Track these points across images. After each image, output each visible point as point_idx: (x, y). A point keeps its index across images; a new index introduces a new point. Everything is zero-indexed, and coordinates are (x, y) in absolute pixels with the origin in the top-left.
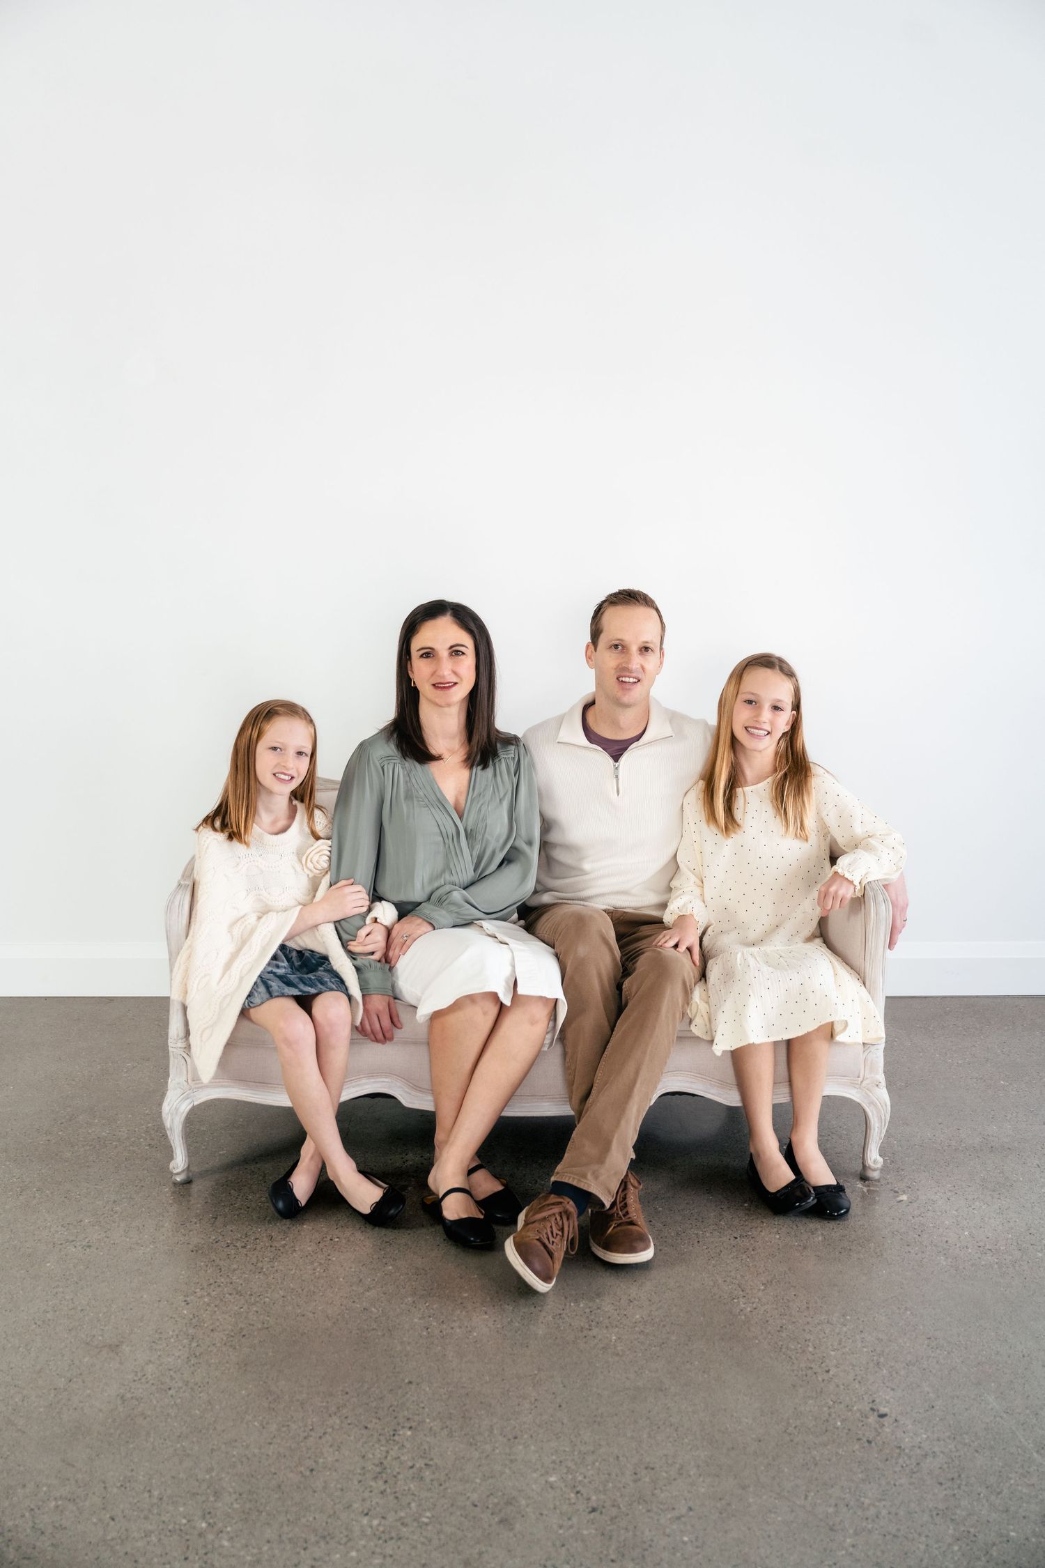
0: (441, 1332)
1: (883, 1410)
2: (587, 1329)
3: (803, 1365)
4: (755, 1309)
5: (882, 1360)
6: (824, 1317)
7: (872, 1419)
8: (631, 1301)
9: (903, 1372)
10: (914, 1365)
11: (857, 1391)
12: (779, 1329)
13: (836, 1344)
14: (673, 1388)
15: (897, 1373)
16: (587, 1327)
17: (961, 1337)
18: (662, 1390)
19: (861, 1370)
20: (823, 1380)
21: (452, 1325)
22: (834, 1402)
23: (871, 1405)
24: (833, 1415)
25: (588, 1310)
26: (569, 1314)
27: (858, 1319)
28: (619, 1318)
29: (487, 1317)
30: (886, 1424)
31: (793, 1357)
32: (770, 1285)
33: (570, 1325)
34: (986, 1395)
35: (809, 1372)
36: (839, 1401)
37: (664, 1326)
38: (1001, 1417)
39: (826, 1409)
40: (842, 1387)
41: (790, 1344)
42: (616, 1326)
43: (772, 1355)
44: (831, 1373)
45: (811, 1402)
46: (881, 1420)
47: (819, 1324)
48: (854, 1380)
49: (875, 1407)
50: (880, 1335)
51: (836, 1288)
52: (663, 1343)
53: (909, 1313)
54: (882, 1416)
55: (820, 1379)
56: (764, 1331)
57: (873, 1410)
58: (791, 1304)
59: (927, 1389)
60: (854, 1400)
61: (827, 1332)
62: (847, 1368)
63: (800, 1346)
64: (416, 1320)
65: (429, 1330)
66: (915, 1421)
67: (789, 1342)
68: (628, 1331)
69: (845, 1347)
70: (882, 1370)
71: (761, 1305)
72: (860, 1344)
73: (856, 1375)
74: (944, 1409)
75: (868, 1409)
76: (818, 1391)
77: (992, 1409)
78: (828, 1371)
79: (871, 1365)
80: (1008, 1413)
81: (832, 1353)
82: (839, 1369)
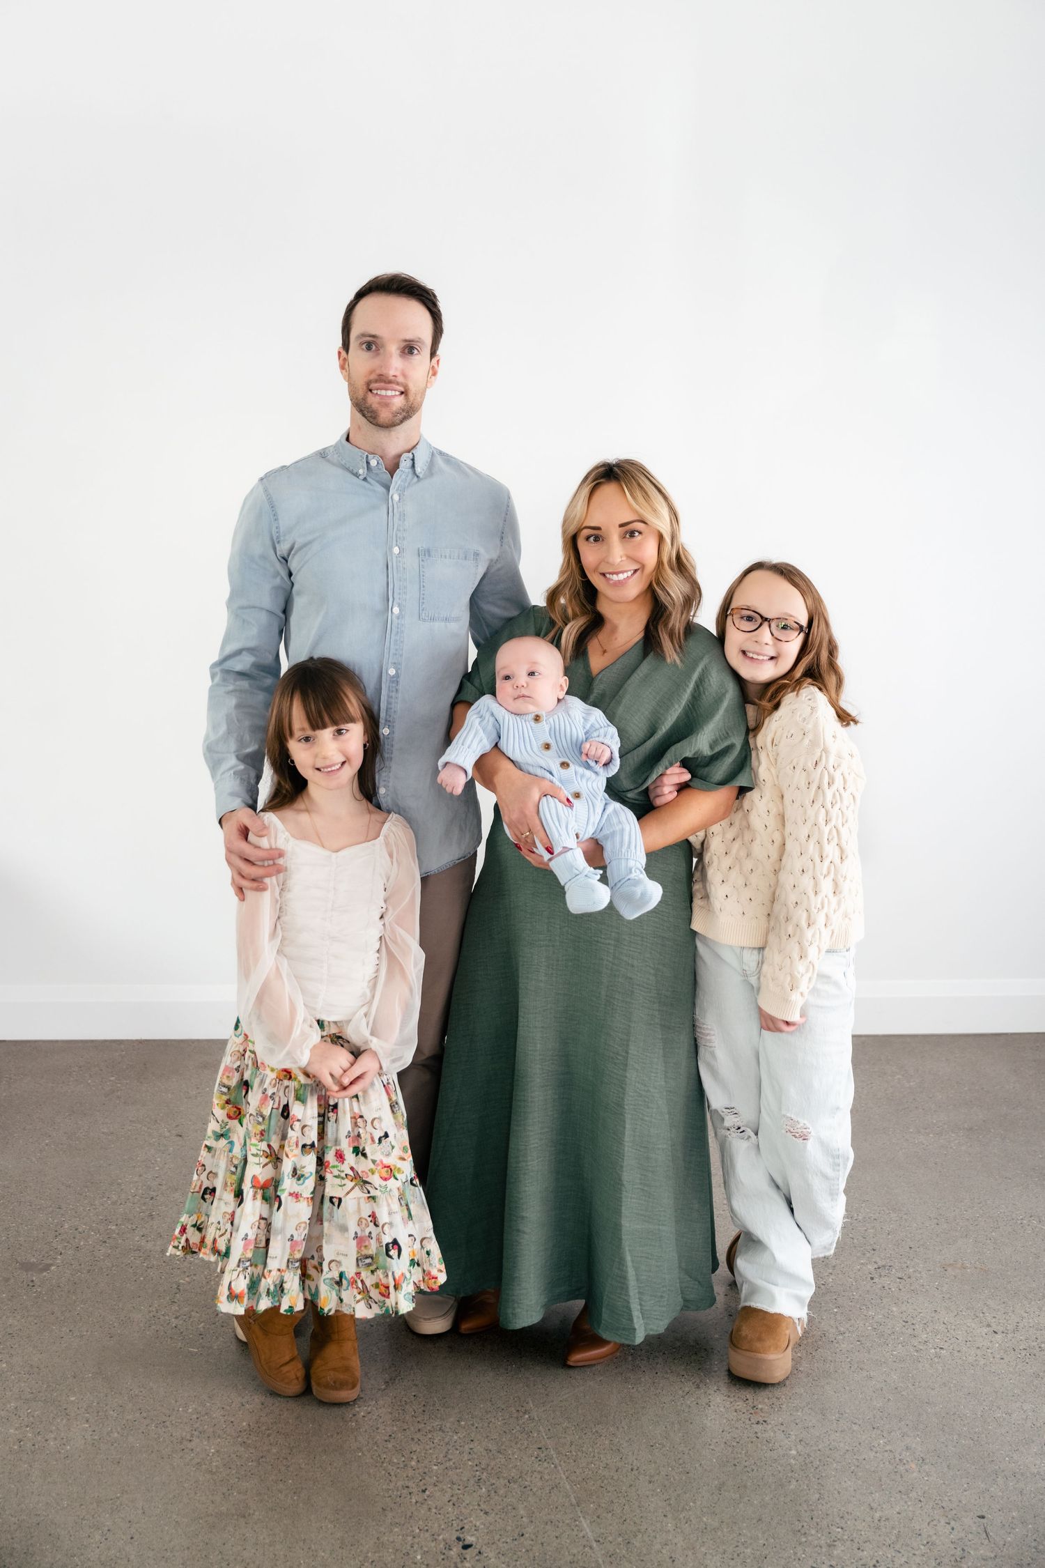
0: (33, 1445)
1: (470, 1539)
2: (187, 1440)
3: (400, 1484)
4: (369, 1413)
5: (484, 1476)
6: (437, 1423)
7: (456, 1550)
8: (243, 1405)
9: (501, 1492)
10: (515, 1482)
11: (448, 1515)
12: (386, 1438)
13: (441, 1455)
14: (257, 1513)
15: (495, 1492)
16: (188, 1438)
17: (573, 1446)
18: (244, 1517)
19: (459, 1489)
20: (417, 1502)
21: (47, 1437)
22: (420, 1530)
23: (458, 1534)
24: (416, 1547)
25: (195, 1416)
26: (174, 1422)
27: (473, 1425)
28: (224, 1426)
29: (87, 1426)
30: (468, 1557)
31: (392, 1474)
32: (392, 1384)
33: (171, 1435)
34: (581, 1518)
35: (406, 1491)
36: (426, 1528)
37: (269, 1436)
38: (591, 1547)
39: (410, 1538)
40: (434, 1510)
41: (394, 1457)
42: (219, 1437)
43: (371, 1471)
44: (427, 1493)
45: (396, 1530)
46: (464, 1551)
47: (430, 1431)
48: (449, 1501)
49: (461, 1536)
50: (490, 1445)
51: (459, 1387)
52: (262, 1457)
53: (527, 1416)
54: (466, 1547)
55: (414, 1501)
56: (370, 1440)
57: (459, 1539)
58: (407, 1407)
59: (522, 1512)
60: (443, 1527)
61: (435, 1441)
62: (445, 1487)
63: (403, 1459)
64: (12, 1431)
65: (22, 1443)
66: (499, 1553)
67: (394, 1454)
68: (229, 1442)
69: (450, 1460)
70: (481, 1489)
71: (377, 1409)
72: (466, 1456)
73: (452, 1496)
74: (533, 1537)
75: (454, 1538)
76: (408, 1517)
77: (584, 1537)
78: (424, 1491)
79: (472, 1482)
80: (599, 1541)
81: (435, 1467)
82: (436, 1488)
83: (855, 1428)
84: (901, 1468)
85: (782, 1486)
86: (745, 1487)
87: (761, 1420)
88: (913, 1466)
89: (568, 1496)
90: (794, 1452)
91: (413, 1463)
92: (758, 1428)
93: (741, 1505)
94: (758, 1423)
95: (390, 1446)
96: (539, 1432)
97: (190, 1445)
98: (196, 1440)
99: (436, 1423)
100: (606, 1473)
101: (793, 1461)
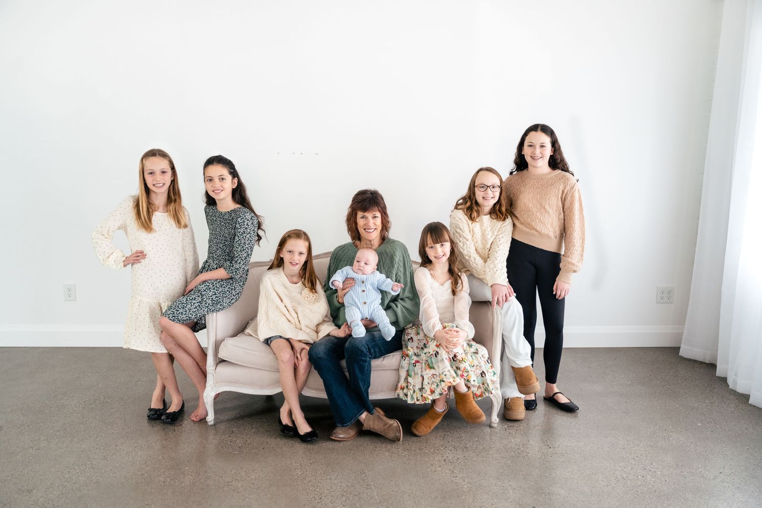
3: (312, 496)
5: (345, 494)
13: (329, 487)
17: (381, 485)
27: (343, 478)
35: (314, 499)
43: (301, 492)
47: (326, 480)
58: (318, 472)
69: (332, 489)
72: (339, 488)
79: (340, 496)
81: (326, 491)
83: (491, 479)
84: (506, 492)
85: (459, 497)
86: (445, 497)
87: (455, 476)
88: (511, 491)
89: (376, 500)
90: (466, 486)
91: (318, 490)
92: (453, 479)
93: (443, 504)
94: (453, 477)
95: (309, 484)
96: (368, 480)
97: (231, 484)
98: (234, 482)
99: (328, 477)
100: (392, 493)
101: (465, 489)
